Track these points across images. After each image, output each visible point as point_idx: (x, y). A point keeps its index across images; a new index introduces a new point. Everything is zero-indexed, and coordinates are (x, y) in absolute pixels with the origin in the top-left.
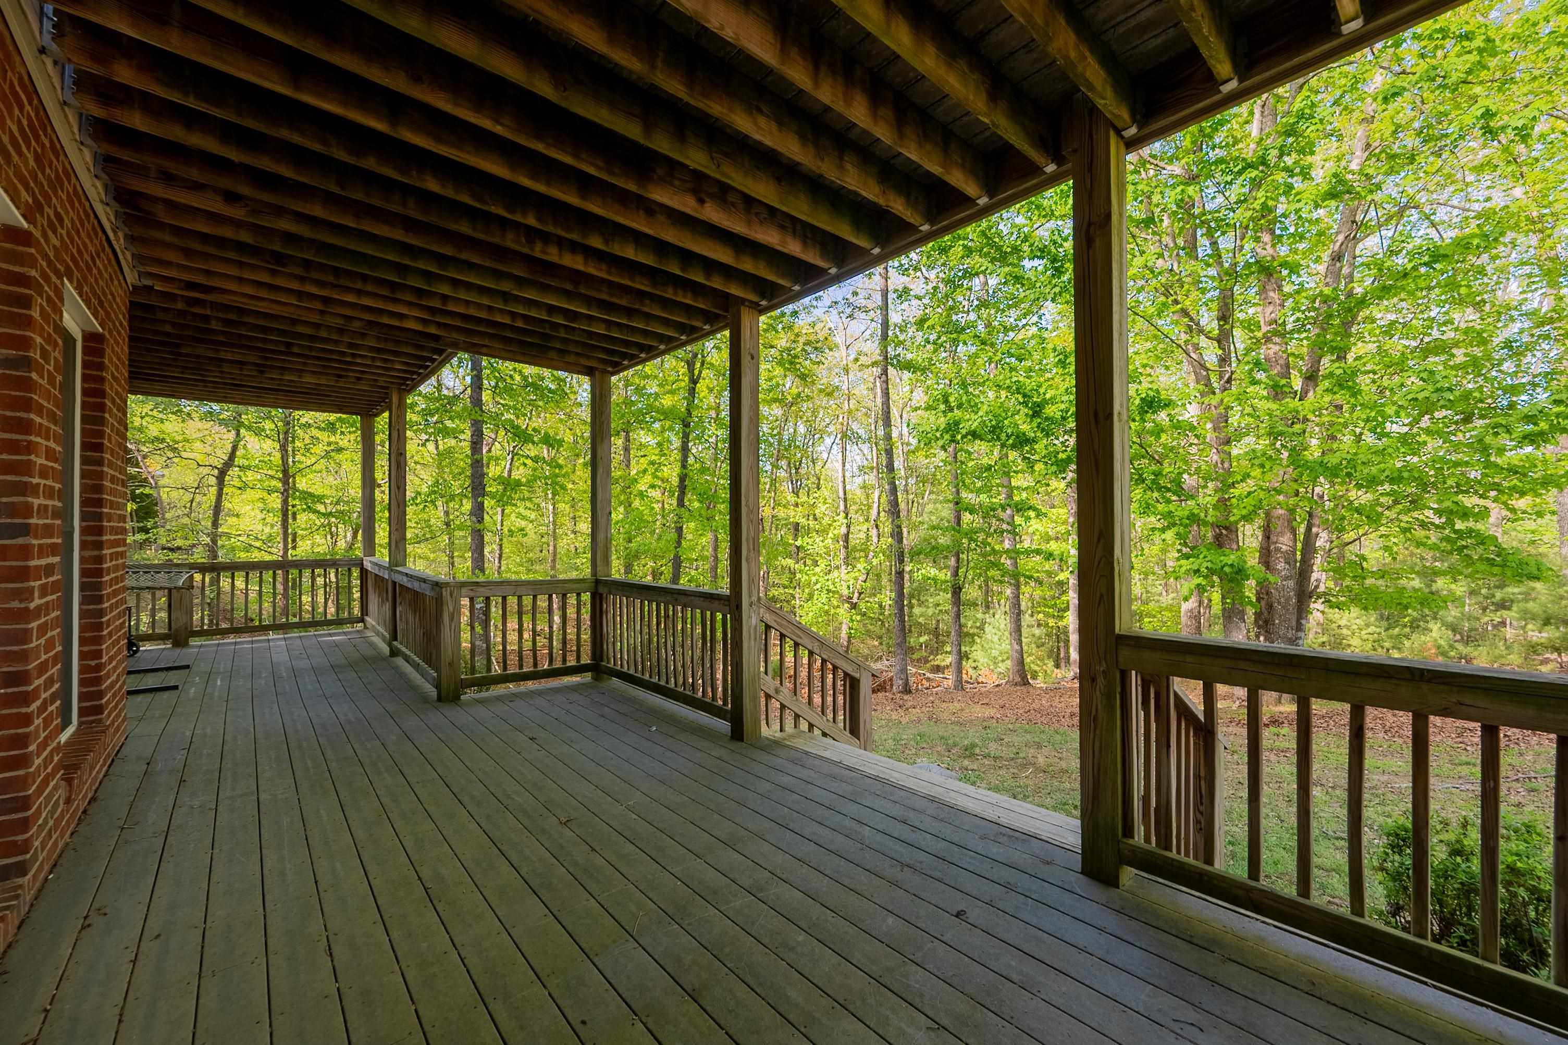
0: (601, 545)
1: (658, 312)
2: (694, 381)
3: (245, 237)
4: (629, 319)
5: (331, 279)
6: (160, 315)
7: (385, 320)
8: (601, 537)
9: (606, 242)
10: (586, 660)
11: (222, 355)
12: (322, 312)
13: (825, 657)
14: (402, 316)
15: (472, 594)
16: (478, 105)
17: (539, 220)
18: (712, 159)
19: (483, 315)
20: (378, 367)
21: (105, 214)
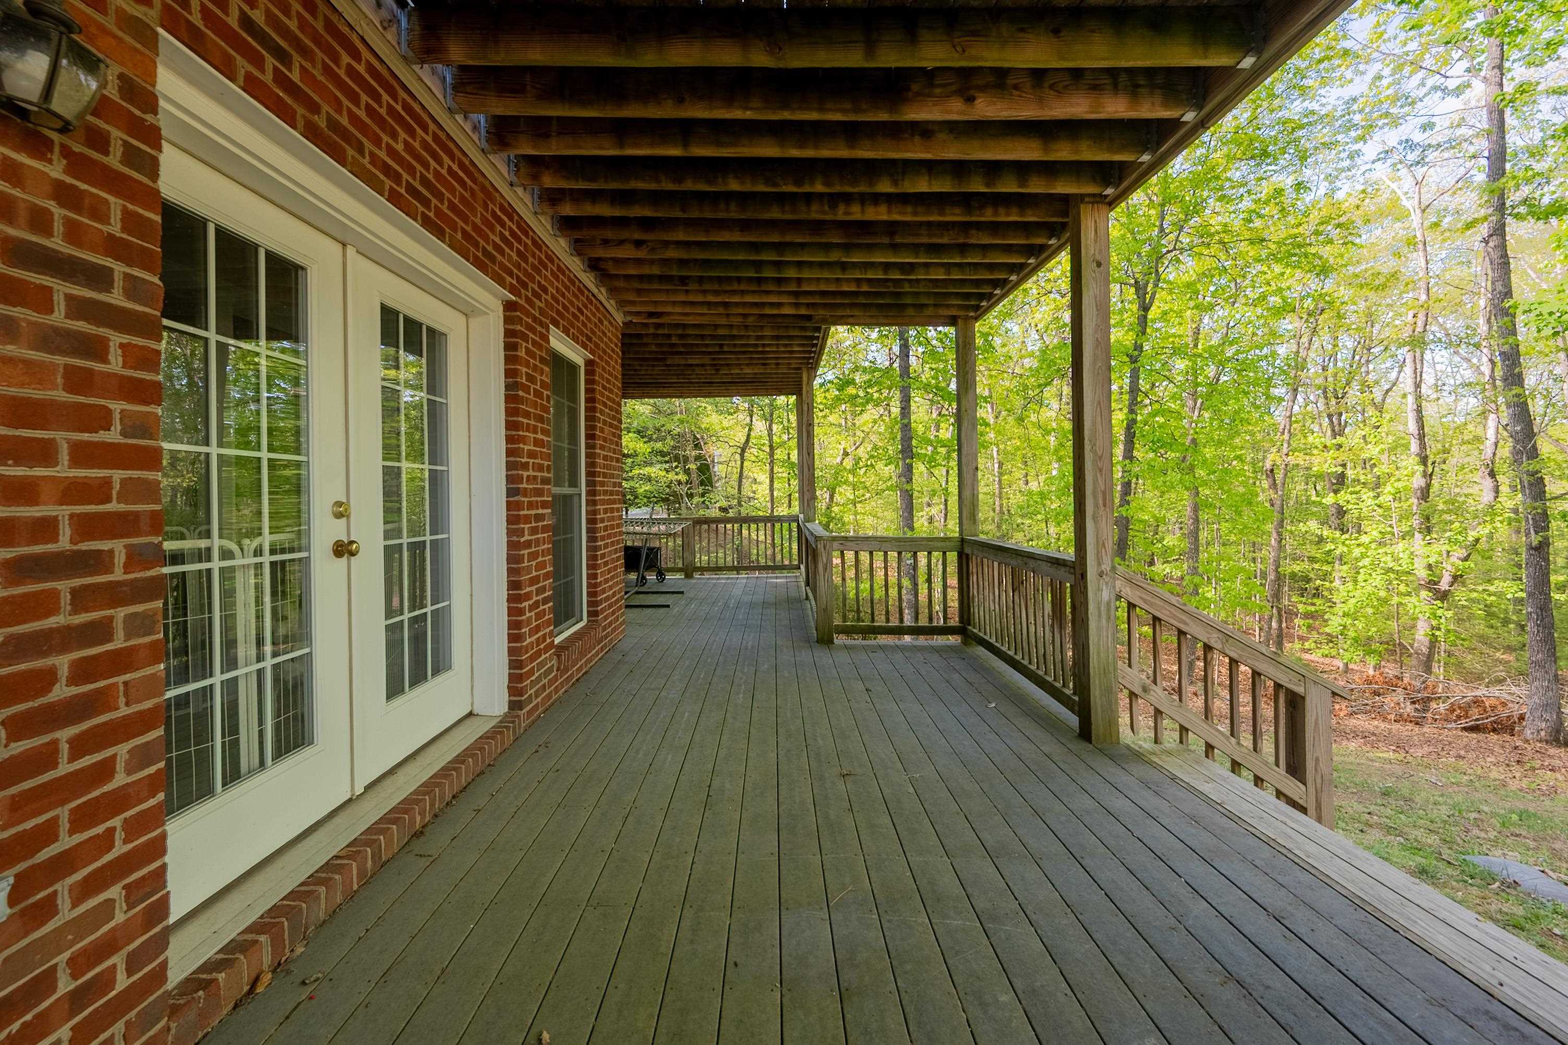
0: (967, 502)
1: (986, 240)
2: (1145, 308)
3: (656, 271)
4: (963, 257)
5: (716, 287)
6: (645, 340)
7: (768, 311)
8: (967, 493)
9: (895, 183)
10: (954, 621)
11: (690, 362)
12: (728, 315)
13: (1234, 655)
14: (779, 305)
15: (842, 548)
16: (729, 101)
17: (827, 184)
18: (954, 47)
19: (832, 288)
20: (784, 352)
21: (588, 279)
